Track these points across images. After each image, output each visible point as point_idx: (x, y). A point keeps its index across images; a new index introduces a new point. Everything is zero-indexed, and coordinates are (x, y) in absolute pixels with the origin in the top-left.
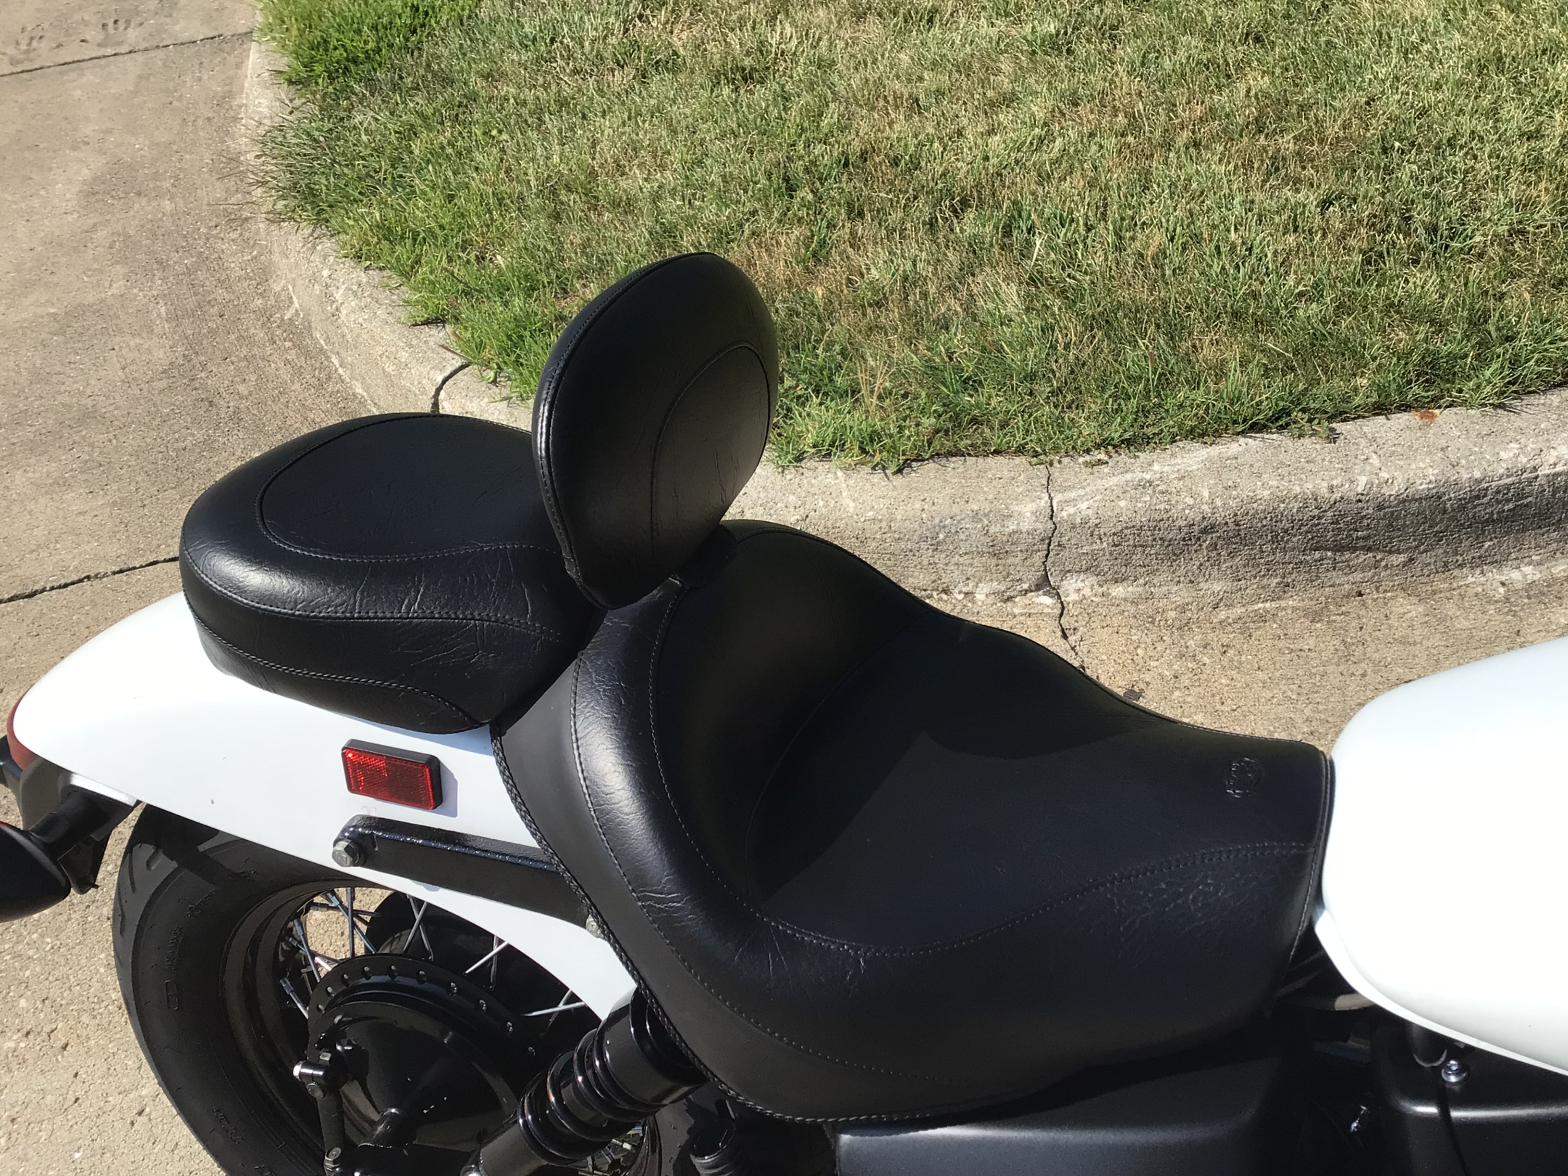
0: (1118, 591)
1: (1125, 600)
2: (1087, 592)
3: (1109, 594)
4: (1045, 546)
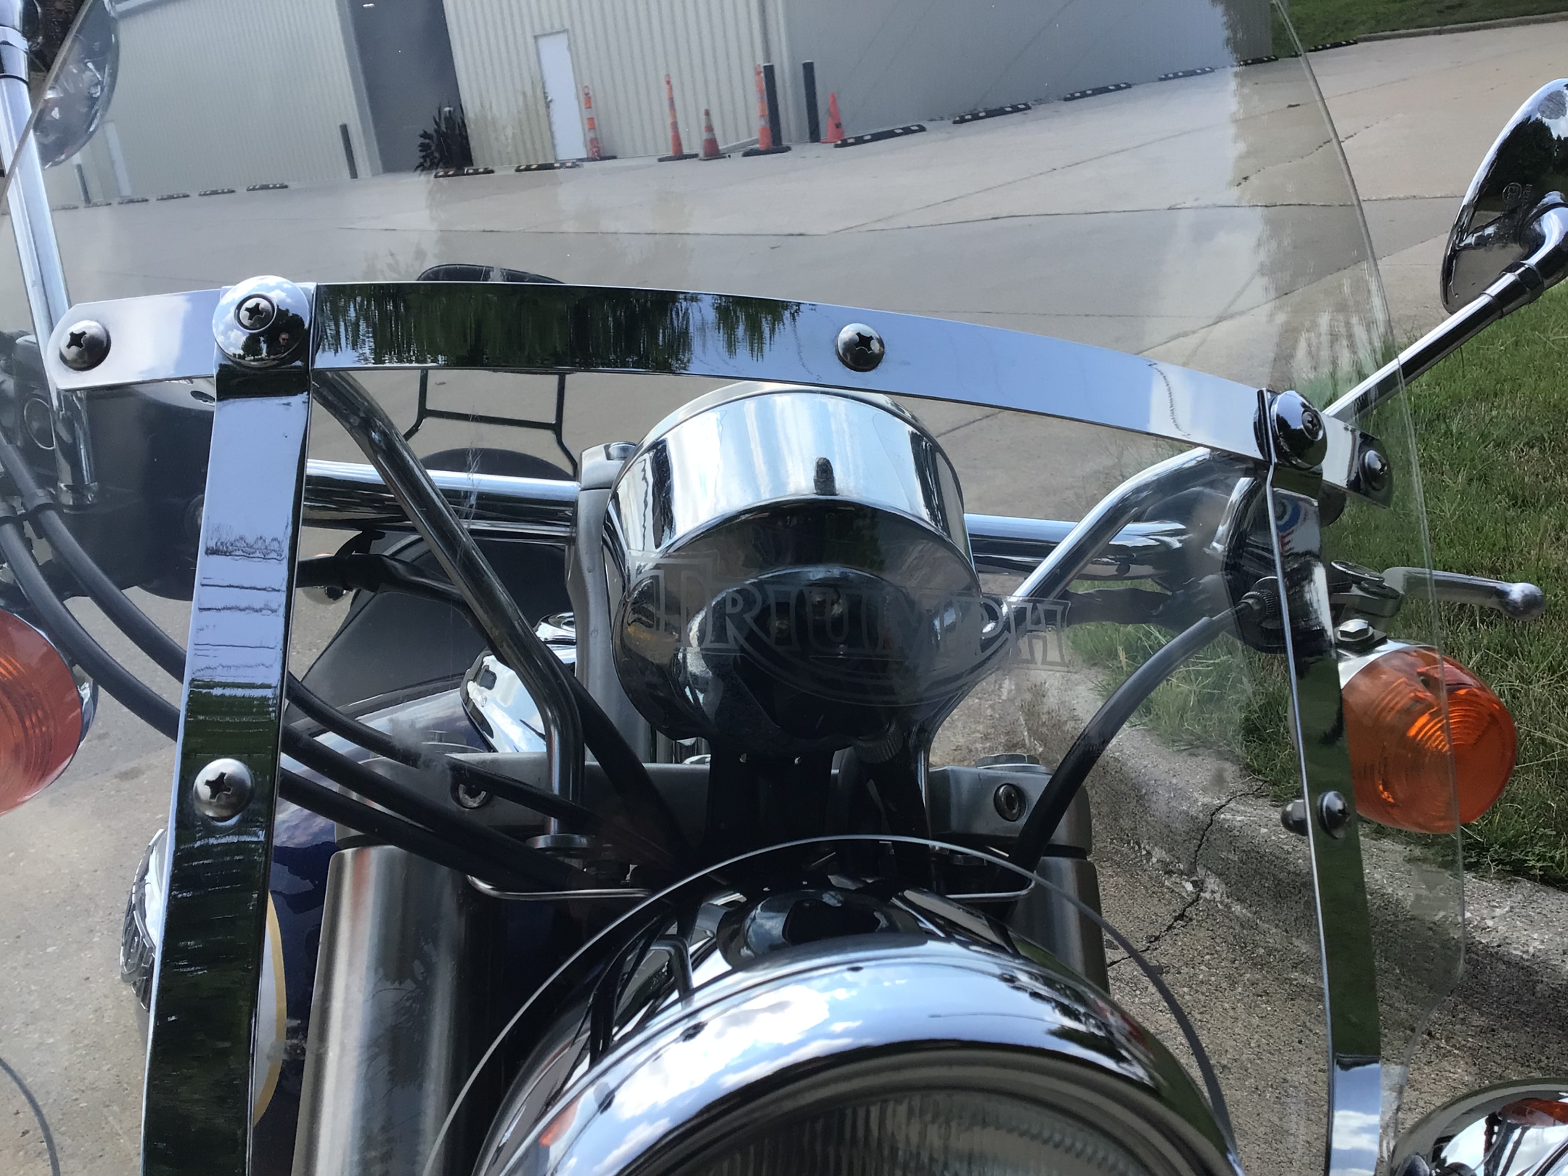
0: (1237, 908)
1: (1237, 917)
2: (1217, 896)
3: (1230, 908)
4: (1199, 837)
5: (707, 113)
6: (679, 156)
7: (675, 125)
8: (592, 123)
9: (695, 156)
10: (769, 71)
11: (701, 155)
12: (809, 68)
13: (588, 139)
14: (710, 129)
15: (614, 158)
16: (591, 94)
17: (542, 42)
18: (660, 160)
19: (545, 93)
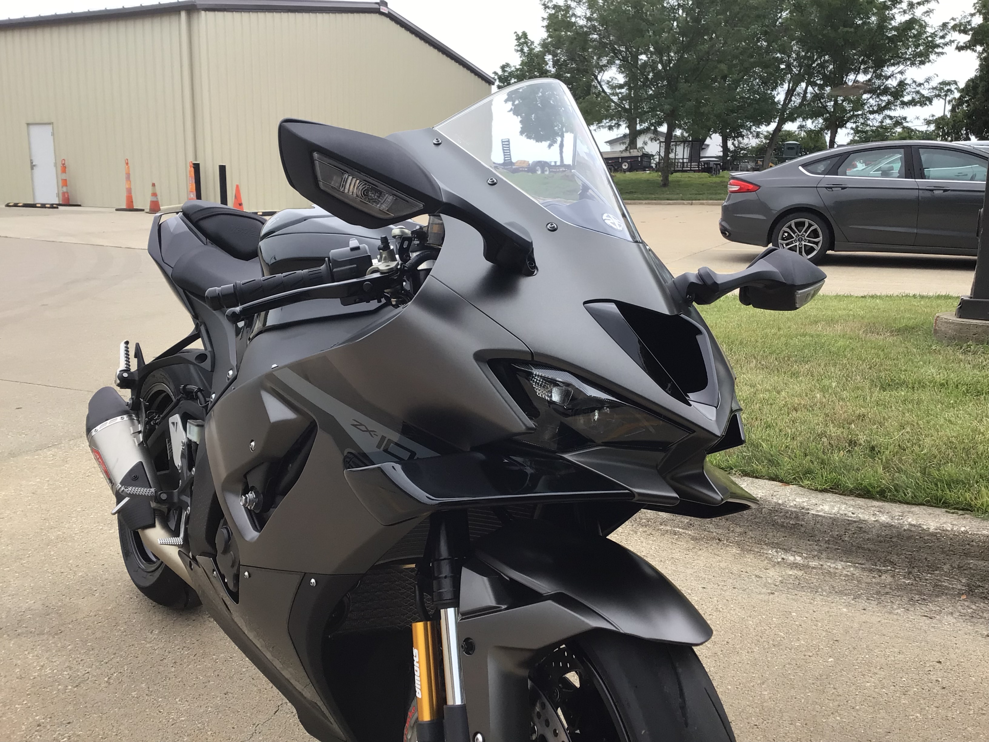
5: (154, 185)
6: (130, 208)
7: (129, 191)
8: (65, 183)
9: (143, 210)
10: (196, 167)
11: (148, 211)
12: (222, 169)
13: (61, 192)
14: (154, 194)
15: (79, 206)
16: (66, 164)
17: (31, 127)
18: (117, 210)
19: (31, 160)
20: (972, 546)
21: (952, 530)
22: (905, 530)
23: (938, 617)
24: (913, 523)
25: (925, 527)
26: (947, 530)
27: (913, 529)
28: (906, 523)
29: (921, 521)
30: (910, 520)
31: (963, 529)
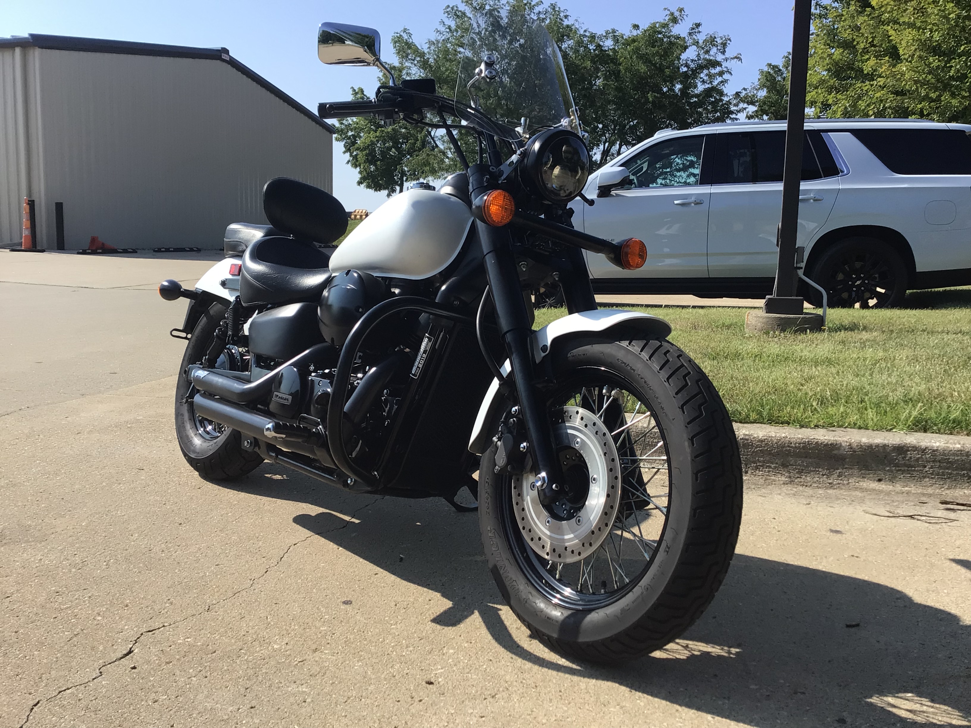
10: (31, 204)
12: (59, 207)
20: (792, 447)
21: (775, 436)
22: (741, 439)
23: (770, 496)
24: (747, 433)
25: (755, 436)
26: (772, 437)
27: (747, 437)
28: (741, 433)
29: (752, 432)
30: (744, 431)
31: (783, 435)
